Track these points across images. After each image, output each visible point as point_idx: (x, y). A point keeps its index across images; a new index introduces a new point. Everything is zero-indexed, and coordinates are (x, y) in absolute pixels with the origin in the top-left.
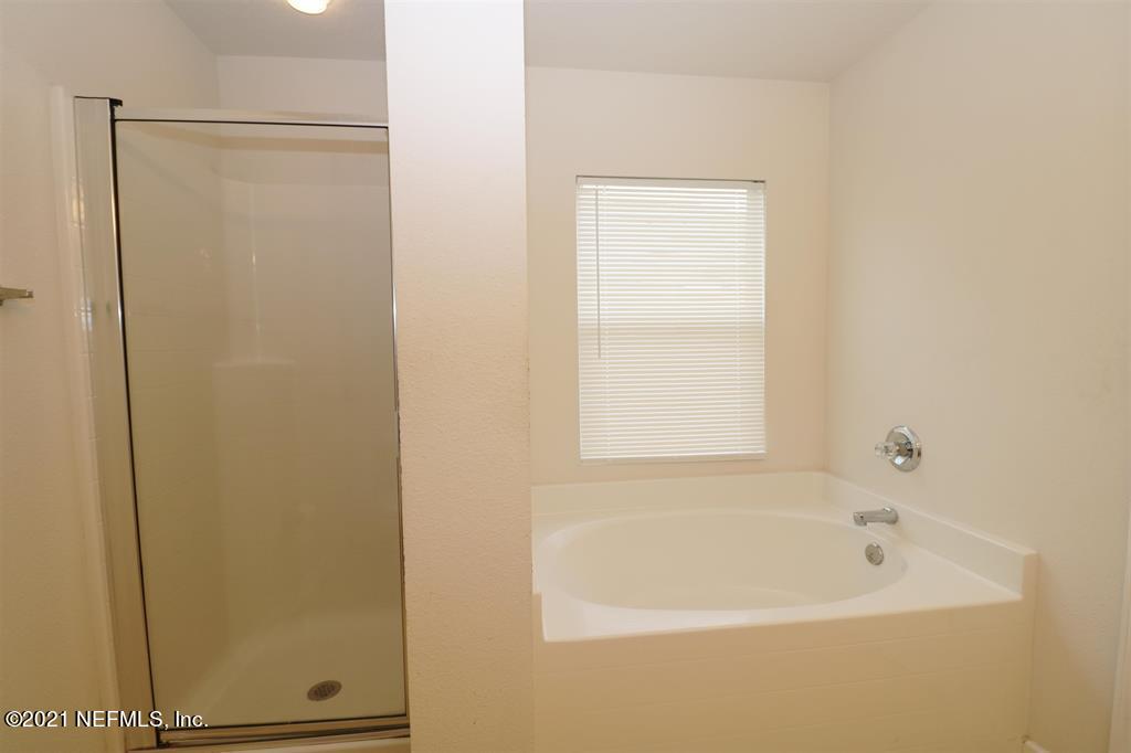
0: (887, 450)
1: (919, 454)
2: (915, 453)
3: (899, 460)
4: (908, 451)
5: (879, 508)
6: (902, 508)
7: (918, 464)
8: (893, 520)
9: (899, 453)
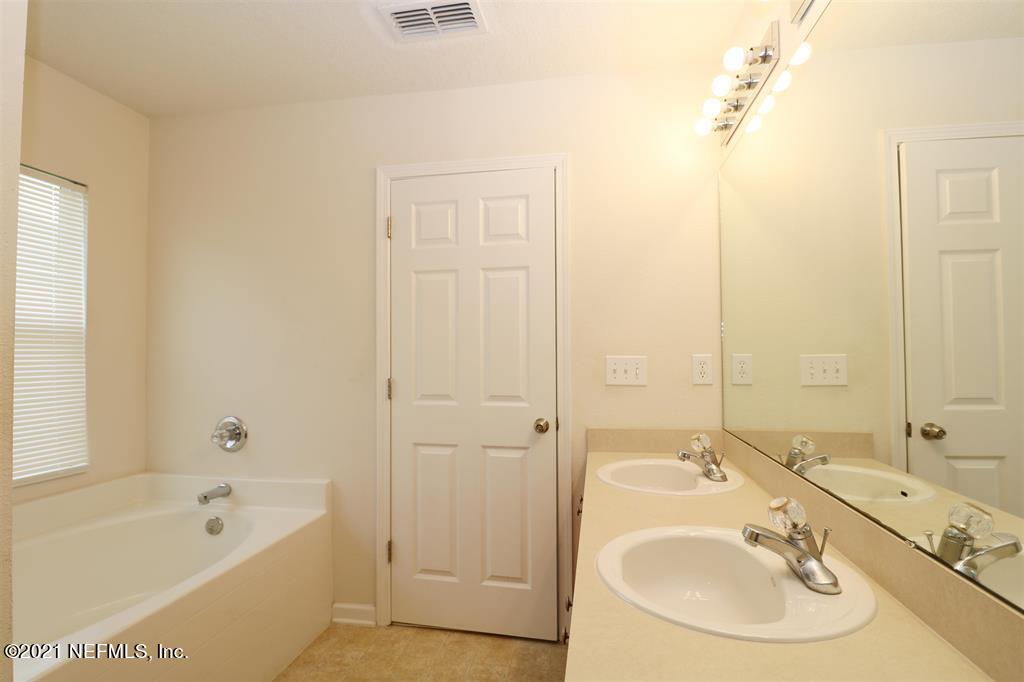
0: (221, 437)
1: (246, 436)
2: (243, 435)
3: (230, 444)
4: (237, 434)
5: (215, 487)
6: (234, 481)
7: (244, 444)
8: (226, 492)
9: (231, 439)
